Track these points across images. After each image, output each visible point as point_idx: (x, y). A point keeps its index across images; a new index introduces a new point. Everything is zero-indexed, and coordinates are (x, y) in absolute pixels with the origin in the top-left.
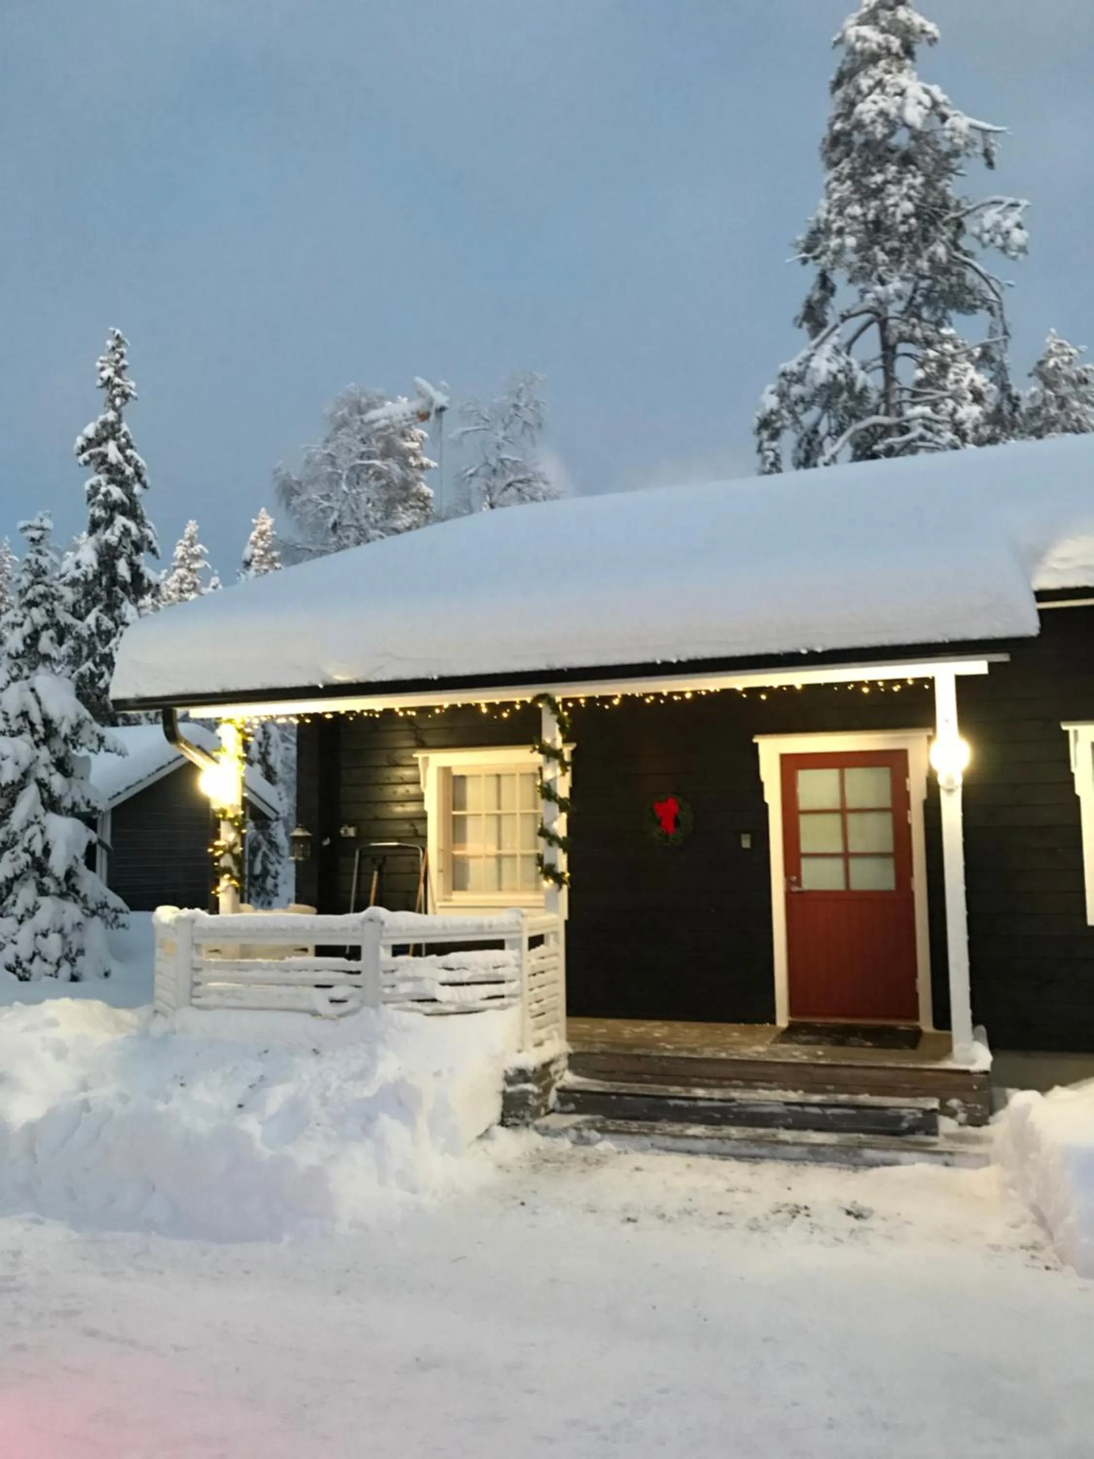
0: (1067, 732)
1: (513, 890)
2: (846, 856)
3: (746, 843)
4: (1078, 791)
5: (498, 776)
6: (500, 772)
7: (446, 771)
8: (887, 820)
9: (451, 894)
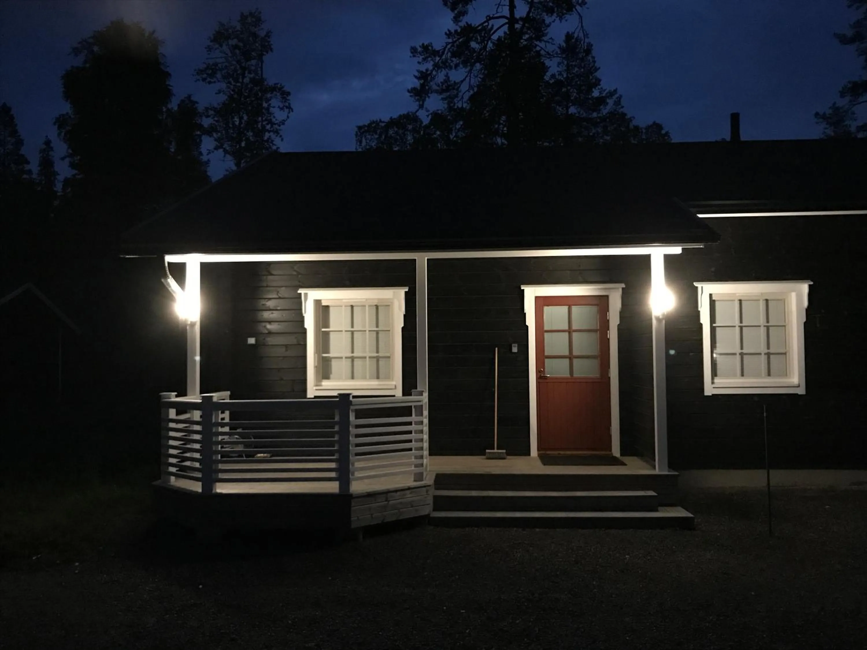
0: (697, 287)
1: (364, 378)
2: (571, 357)
3: (515, 350)
4: (702, 322)
5: (352, 307)
6: (353, 304)
7: (318, 302)
8: (595, 337)
9: (321, 381)
